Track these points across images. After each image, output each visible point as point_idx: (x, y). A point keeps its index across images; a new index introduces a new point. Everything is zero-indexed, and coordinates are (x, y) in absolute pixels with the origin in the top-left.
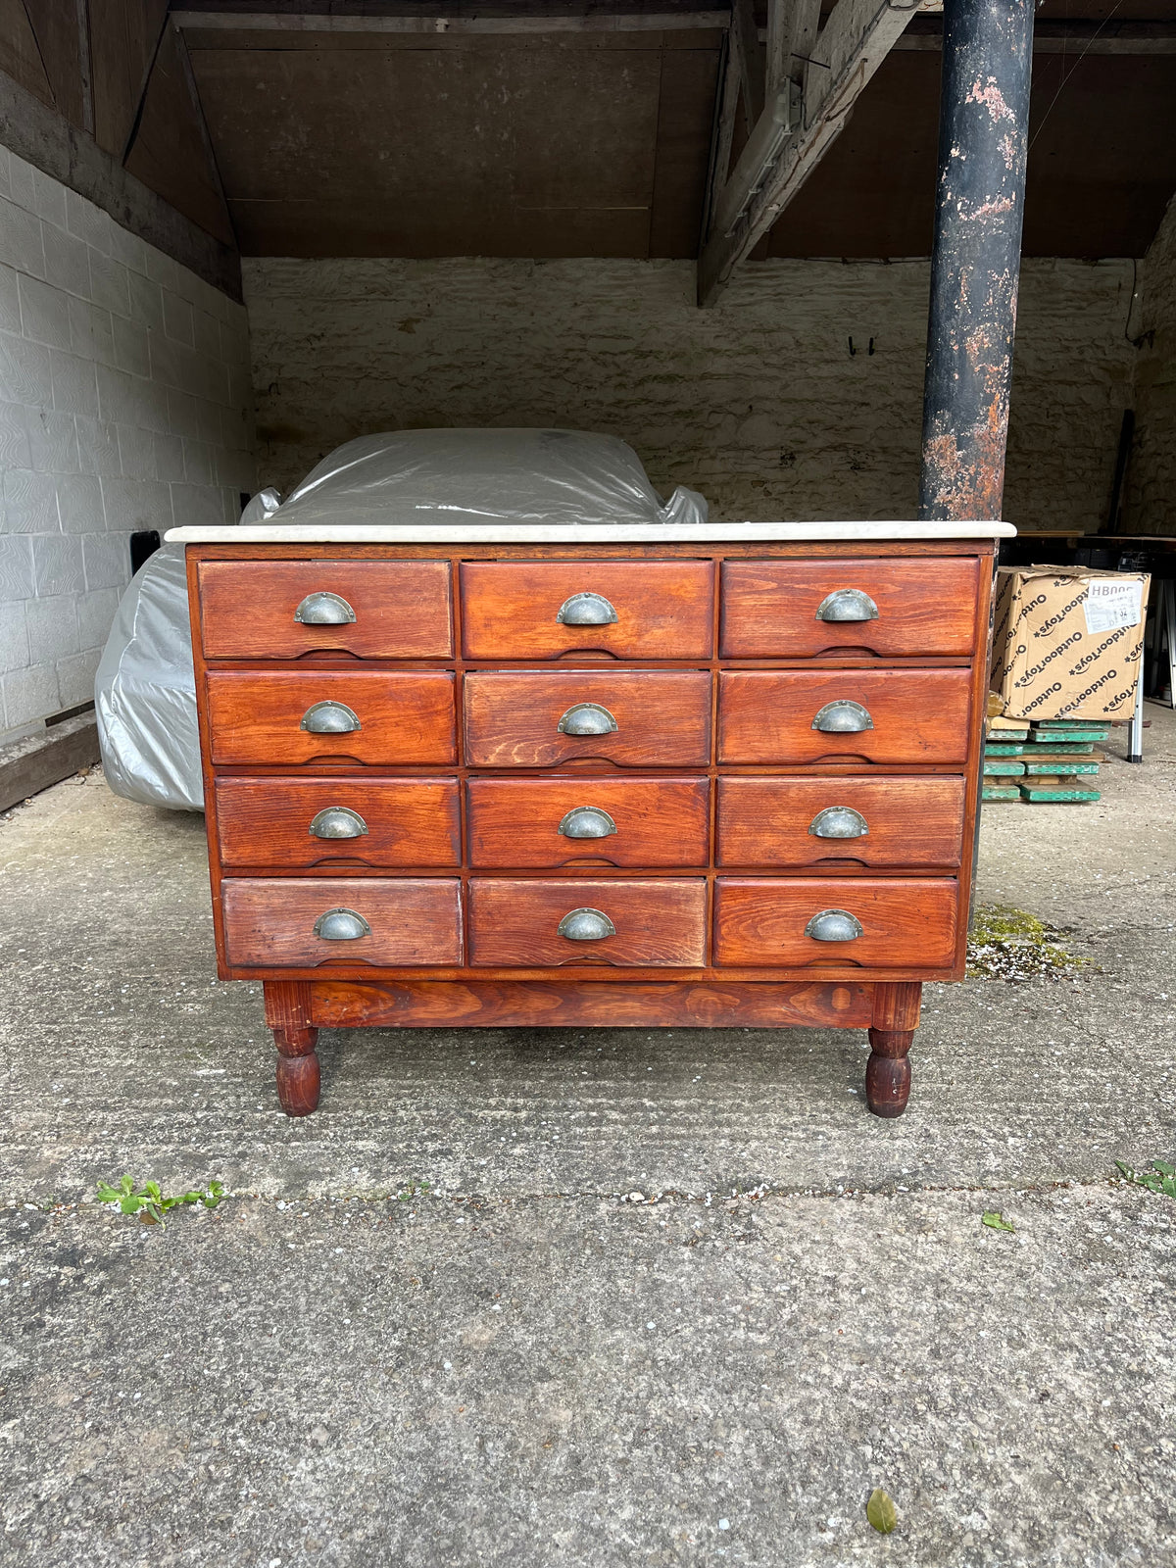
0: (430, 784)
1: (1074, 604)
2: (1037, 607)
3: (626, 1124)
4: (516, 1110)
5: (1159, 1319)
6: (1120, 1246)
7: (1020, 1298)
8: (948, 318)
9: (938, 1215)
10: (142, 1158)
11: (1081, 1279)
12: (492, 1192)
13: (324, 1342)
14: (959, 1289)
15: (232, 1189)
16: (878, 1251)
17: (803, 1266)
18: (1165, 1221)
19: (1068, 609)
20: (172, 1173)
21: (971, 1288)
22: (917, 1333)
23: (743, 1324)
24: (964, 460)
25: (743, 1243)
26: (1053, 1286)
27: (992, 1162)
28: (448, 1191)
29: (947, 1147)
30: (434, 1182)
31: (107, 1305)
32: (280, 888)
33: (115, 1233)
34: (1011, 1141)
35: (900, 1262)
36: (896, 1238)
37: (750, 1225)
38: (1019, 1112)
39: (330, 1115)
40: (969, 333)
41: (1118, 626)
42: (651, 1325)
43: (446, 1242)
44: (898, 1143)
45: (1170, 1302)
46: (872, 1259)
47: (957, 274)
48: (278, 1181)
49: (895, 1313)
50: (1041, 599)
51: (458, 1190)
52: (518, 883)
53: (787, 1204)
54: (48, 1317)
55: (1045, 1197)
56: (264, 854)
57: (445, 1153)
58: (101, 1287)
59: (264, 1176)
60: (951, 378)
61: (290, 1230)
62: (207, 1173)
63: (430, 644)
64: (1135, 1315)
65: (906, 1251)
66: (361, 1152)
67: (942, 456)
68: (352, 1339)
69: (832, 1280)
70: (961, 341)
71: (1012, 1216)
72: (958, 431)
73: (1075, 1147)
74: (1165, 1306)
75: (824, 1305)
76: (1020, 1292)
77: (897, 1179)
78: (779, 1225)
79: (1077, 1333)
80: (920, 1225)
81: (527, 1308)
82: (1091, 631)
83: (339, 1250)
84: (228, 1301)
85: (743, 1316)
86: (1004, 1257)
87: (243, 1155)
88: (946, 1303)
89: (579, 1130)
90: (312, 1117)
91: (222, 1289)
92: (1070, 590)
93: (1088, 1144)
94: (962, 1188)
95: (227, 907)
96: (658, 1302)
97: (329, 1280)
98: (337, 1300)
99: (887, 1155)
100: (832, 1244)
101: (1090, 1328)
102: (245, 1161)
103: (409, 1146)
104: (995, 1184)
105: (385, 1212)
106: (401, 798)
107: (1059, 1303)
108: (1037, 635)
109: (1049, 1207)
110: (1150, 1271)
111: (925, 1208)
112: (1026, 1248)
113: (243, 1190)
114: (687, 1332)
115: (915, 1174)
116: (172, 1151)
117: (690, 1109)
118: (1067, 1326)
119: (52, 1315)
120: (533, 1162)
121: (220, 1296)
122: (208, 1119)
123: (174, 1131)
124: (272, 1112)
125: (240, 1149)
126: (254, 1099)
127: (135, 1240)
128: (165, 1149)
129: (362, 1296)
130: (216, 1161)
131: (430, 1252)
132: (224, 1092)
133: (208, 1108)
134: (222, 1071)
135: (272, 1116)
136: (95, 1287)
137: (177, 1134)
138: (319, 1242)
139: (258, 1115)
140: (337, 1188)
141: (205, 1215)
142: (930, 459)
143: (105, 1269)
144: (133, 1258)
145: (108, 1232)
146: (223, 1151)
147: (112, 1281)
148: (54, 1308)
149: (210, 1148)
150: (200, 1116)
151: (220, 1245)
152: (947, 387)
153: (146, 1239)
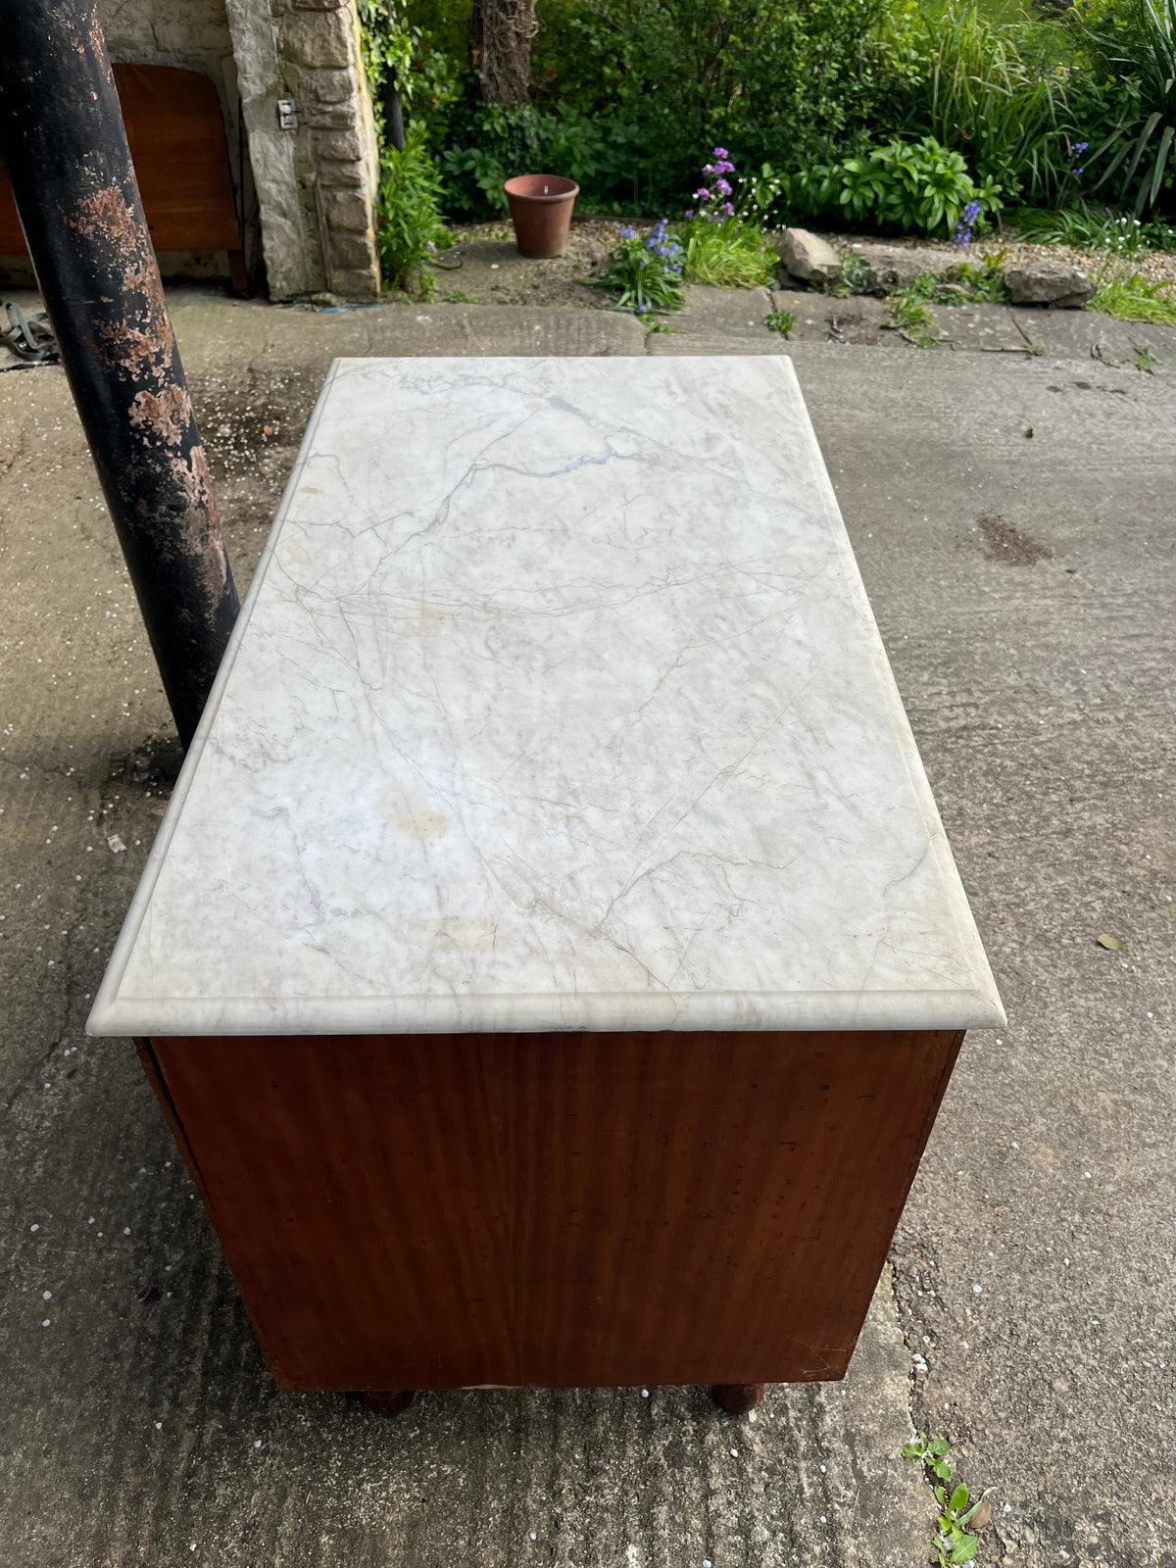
13: (1096, 1275)
15: (909, 1432)
20: (897, 1521)
31: (1119, 1498)
33: (1010, 1545)
43: (941, 1193)
48: (888, 1380)
54: (1154, 1556)
58: (1096, 1518)
59: (883, 1400)
61: (959, 1347)
62: (890, 1472)
68: (1085, 1253)
70: (83, 40)
83: (977, 1289)
84: (1077, 1376)
87: (849, 1439)
91: (1065, 1388)
97: (1021, 1290)
98: (1044, 1276)
102: (859, 1432)
105: (911, 1255)
113: (909, 1418)
116: (856, 1537)
119: (1149, 1553)
121: (1073, 1388)
122: (772, 1517)
123: (807, 1557)
124: (746, 1429)
125: (837, 1445)
126: (715, 1468)
127: (1017, 1517)
128: (852, 1550)
129: (1031, 1255)
130: (865, 1469)
131: (957, 1205)
132: (696, 1523)
133: (745, 1529)
134: (632, 1551)
135: (757, 1427)
136: (1099, 1524)
137: (817, 1549)
138: (969, 1313)
139: (756, 1448)
140: (886, 1311)
141: (959, 1451)
142: (91, 228)
143: (1070, 1529)
144: (1045, 1504)
145: (1012, 1556)
146: (845, 1468)
147: (1086, 1510)
148: (1142, 1556)
149: (842, 1488)
150: (766, 1533)
151: (1002, 1415)
152: (88, 113)
153: (1013, 1504)
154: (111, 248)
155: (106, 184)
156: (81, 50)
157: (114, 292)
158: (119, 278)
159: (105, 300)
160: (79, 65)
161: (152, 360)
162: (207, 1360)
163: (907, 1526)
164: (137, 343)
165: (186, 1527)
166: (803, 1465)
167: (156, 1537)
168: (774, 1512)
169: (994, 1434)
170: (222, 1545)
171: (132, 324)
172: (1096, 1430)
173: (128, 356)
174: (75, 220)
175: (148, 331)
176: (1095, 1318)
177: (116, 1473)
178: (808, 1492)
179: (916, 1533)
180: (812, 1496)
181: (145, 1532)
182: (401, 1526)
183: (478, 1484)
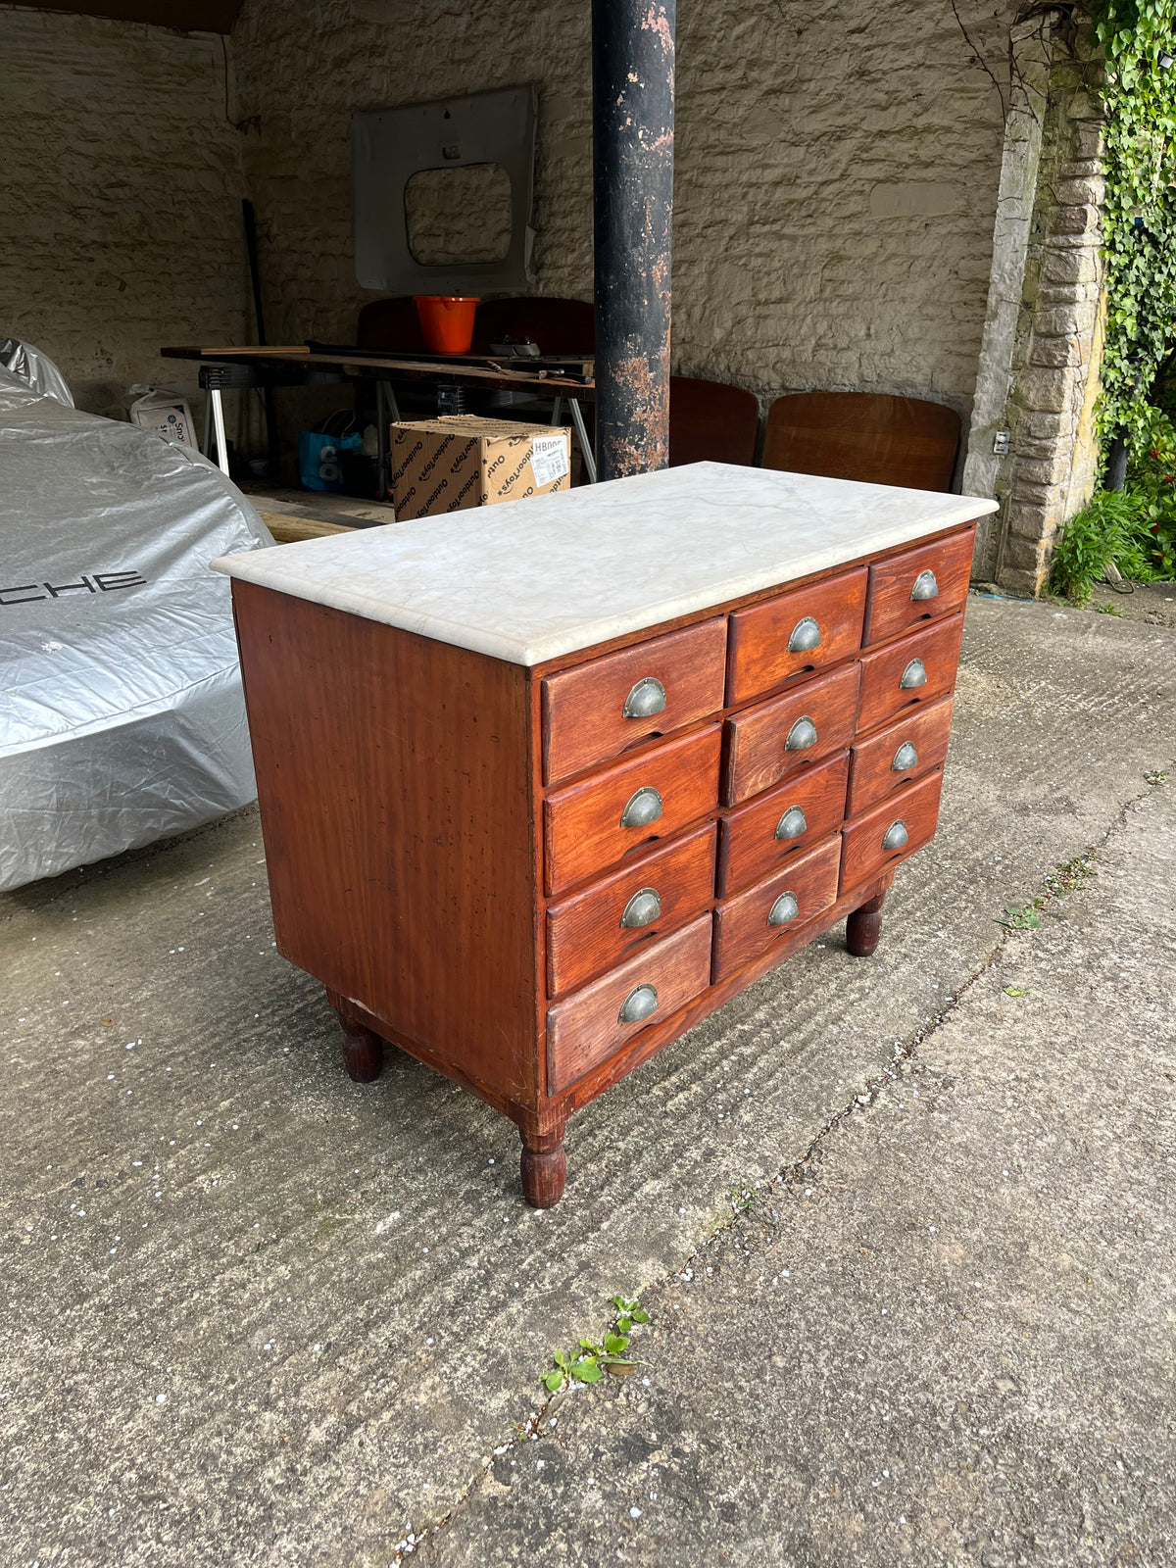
0: (701, 835)
1: (524, 461)
2: (498, 468)
3: (764, 1052)
4: (681, 1088)
6: (1068, 971)
7: (1086, 1030)
8: (635, 245)
9: (990, 1005)
10: (508, 1333)
11: (1085, 1001)
12: (787, 1158)
13: (900, 1335)
14: (1063, 1044)
15: (630, 1295)
16: (1006, 1046)
17: (996, 1081)
18: (1058, 945)
19: (521, 466)
20: (561, 1323)
21: (1066, 1039)
22: (1090, 1081)
23: (1032, 1137)
24: (654, 381)
25: (951, 1088)
26: (1084, 1013)
27: (955, 954)
28: (763, 1178)
30: (744, 1180)
31: (739, 1448)
32: (597, 993)
33: (622, 1400)
34: (940, 935)
35: (1023, 1046)
36: (999, 1032)
37: (937, 1075)
39: (576, 1184)
40: (654, 262)
41: (556, 478)
42: (1006, 1173)
43: (829, 1213)
44: (902, 970)
46: (1010, 1053)
47: (642, 203)
48: (650, 1262)
49: (1067, 1077)
50: (500, 460)
51: (767, 1173)
52: (747, 895)
53: (928, 1047)
55: (1005, 962)
56: (588, 966)
57: (709, 1154)
58: (705, 1441)
59: (633, 1268)
60: (641, 304)
61: (727, 1288)
62: (589, 1300)
63: (711, 703)
65: (1015, 1037)
66: (660, 1196)
67: (636, 377)
68: (908, 1319)
69: (1017, 1079)
70: (648, 270)
71: (1013, 983)
72: (650, 354)
73: (967, 921)
75: (1039, 1097)
76: (1081, 1026)
77: (939, 994)
78: (947, 1064)
79: (1128, 1033)
80: (994, 1018)
81: (944, 1216)
82: (539, 485)
83: (786, 1274)
84: (800, 1368)
85: (1025, 1133)
86: (1047, 1011)
87: (584, 1266)
88: (1072, 1056)
89: (750, 1076)
90: (565, 1196)
91: (781, 1364)
92: (521, 448)
93: (967, 916)
94: (972, 981)
95: (556, 1038)
96: (985, 1157)
97: (821, 1298)
98: (852, 1305)
99: (909, 981)
100: (985, 1058)
101: (1127, 1027)
102: (595, 1268)
103: (680, 1166)
104: (978, 968)
106: (683, 858)
107: (1100, 1022)
108: (500, 493)
109: (1015, 967)
110: (1096, 978)
111: (979, 1005)
112: (1045, 999)
113: (640, 1290)
114: (1023, 1163)
115: (941, 986)
116: (524, 1307)
117: (775, 1015)
118: (1120, 1032)
119: (721, 1492)
120: (770, 1119)
121: (788, 1371)
122: (489, 1261)
123: (484, 1291)
124: (526, 1216)
125: (572, 1262)
126: (485, 1217)
127: (646, 1392)
128: (514, 1310)
129: (858, 1288)
130: (574, 1285)
131: (833, 1227)
132: (444, 1230)
133: (465, 1253)
134: (396, 1215)
135: (534, 1219)
136: (703, 1446)
137: (494, 1293)
138: (762, 1279)
139: (521, 1226)
140: (697, 1234)
141: (654, 1330)
142: (622, 379)
143: (677, 1429)
144: (677, 1403)
145: (615, 1405)
146: (562, 1274)
147: (704, 1431)
148: (713, 1488)
149: (547, 1280)
150: (476, 1264)
151: (710, 1340)
152: (638, 311)
153: (654, 1384)
154: (632, 393)
155: (639, 354)
156: (644, 275)
157: (625, 420)
158: (631, 413)
159: (619, 424)
160: (641, 283)
161: (638, 468)
162: (306, 1006)
163: (565, 1331)
164: (631, 455)
165: (219, 1057)
166: (539, 1253)
167: (204, 1053)
168: (492, 1259)
169: (690, 1343)
170: (225, 1073)
171: (631, 443)
172: (774, 1403)
173: (624, 462)
174: (615, 373)
175: (640, 449)
176: (865, 1355)
177: (219, 1020)
178: (525, 1266)
179: (566, 1339)
180: (524, 1271)
181: (202, 1048)
182: (304, 1122)
183: (359, 1134)
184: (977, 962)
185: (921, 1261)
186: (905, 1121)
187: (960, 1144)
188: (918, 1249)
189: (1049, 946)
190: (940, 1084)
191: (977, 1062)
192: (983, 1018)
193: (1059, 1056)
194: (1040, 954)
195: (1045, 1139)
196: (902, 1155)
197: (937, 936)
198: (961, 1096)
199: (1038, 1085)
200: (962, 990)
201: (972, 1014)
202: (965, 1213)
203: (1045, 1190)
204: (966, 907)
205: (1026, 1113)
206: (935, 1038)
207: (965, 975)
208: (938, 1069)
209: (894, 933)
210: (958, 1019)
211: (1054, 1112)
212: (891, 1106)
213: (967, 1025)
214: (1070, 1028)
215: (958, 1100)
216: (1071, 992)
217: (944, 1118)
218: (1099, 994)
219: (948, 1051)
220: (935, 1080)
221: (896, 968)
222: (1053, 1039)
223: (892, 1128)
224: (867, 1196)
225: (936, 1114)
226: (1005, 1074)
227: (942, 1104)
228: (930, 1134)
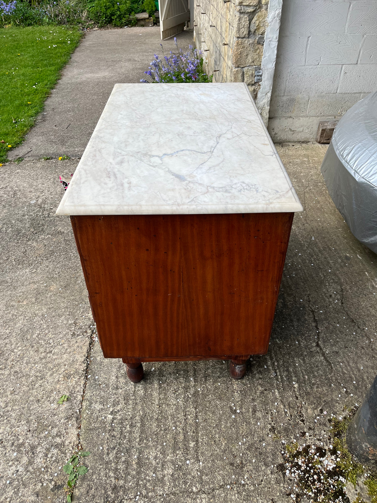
5: (7, 435)
6: (42, 435)
7: (29, 398)
9: (72, 382)
11: (31, 418)
14: (37, 382)
16: (59, 364)
17: (58, 346)
18: (52, 457)
22: (24, 369)
23: (41, 333)
26: (31, 409)
27: (98, 406)
29: (109, 393)
34: (110, 417)
35: (52, 369)
36: (63, 370)
37: (78, 335)
38: (132, 426)
42: (46, 316)
44: (114, 378)
45: (13, 441)
46: (56, 362)
49: (33, 365)
53: (86, 344)
55: (74, 419)
64: (11, 428)
65: (57, 371)
71: (66, 405)
73: (102, 440)
74: (12, 439)
75: (41, 350)
76: (31, 399)
77: (93, 375)
78: (76, 342)
79: (10, 409)
80: (68, 376)
81: (59, 294)
85: (44, 333)
86: (47, 398)
88: (33, 378)
93: (104, 446)
94: (84, 393)
100: (64, 353)
101: (11, 414)
104: (84, 404)
107: (23, 408)
109: (68, 418)
110: (28, 441)
111: (76, 379)
112: (49, 405)
114: (42, 322)
115: (95, 380)
118: (14, 407)
184: (86, 409)
185: (60, 281)
186: (81, 313)
187: (62, 316)
188: (62, 283)
189: (55, 451)
190: (76, 333)
191: (67, 349)
192: (72, 373)
193: (38, 374)
194: (58, 440)
195: (37, 334)
196: (76, 303)
197: (112, 413)
198: (67, 333)
199: (43, 354)
200: (85, 384)
201: (77, 372)
202: (54, 298)
203: (33, 318)
204: (108, 454)
205: (45, 340)
206: (85, 349)
207: (88, 395)
208: (79, 337)
209: (131, 402)
210: (81, 365)
211: (35, 347)
212: (87, 315)
213: (76, 365)
214: (36, 394)
215: (68, 331)
216: (39, 419)
217: (70, 322)
218: (26, 428)
219: (78, 347)
220: (78, 333)
221: (117, 377)
222: (41, 381)
223: (83, 308)
224: (80, 287)
225: (73, 322)
226: (56, 351)
227: (72, 326)
228: (72, 314)
